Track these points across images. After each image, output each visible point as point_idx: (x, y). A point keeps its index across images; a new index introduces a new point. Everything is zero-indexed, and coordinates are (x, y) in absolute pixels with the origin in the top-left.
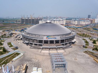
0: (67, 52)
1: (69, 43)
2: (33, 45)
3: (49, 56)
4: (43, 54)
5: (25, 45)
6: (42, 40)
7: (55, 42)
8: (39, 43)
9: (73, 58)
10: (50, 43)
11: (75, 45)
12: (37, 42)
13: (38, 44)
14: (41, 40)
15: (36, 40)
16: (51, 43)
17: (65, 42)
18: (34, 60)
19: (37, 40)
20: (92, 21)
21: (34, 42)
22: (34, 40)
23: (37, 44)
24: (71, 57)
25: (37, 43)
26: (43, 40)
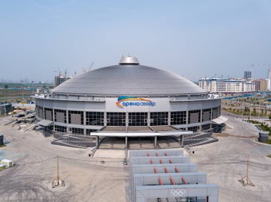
0: (200, 156)
1: (205, 127)
2: (69, 134)
3: (125, 169)
4: (99, 164)
5: (41, 135)
6: (99, 113)
7: (149, 120)
8: (87, 124)
9: (230, 178)
10: (130, 125)
11: (227, 135)
12: (82, 119)
13: (85, 127)
14: (95, 113)
15: (79, 112)
16: (134, 125)
17: (189, 122)
18: (50, 186)
19: (82, 112)
20: (258, 84)
21: (70, 122)
22: (72, 112)
23: (83, 130)
24: (223, 174)
25: (82, 123)
26: (103, 113)
